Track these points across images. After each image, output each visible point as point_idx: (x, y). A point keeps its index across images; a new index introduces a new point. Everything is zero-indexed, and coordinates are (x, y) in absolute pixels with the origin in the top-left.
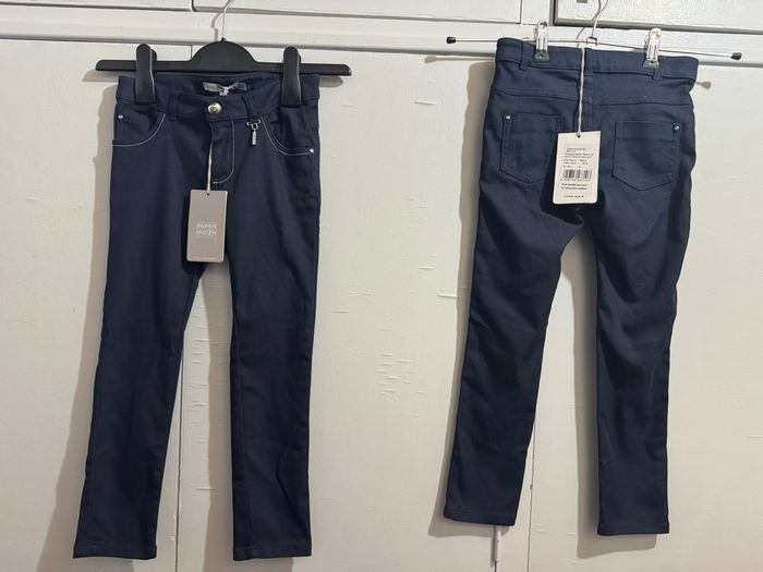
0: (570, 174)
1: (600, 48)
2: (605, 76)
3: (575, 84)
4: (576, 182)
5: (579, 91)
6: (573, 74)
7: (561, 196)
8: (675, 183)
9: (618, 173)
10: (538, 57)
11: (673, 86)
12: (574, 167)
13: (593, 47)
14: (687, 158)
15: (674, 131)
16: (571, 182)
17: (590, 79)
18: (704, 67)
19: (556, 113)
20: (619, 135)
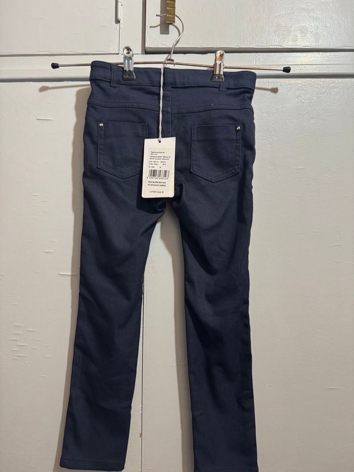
0: (153, 173)
1: (177, 67)
2: (180, 90)
3: (156, 97)
4: (158, 180)
5: (159, 103)
6: (155, 89)
7: (148, 192)
8: (241, 174)
9: (195, 170)
10: (126, 77)
11: (236, 95)
12: (157, 168)
13: (171, 66)
14: (248, 152)
15: (237, 131)
16: (154, 180)
17: (169, 93)
18: (260, 79)
19: (142, 121)
20: (195, 138)
